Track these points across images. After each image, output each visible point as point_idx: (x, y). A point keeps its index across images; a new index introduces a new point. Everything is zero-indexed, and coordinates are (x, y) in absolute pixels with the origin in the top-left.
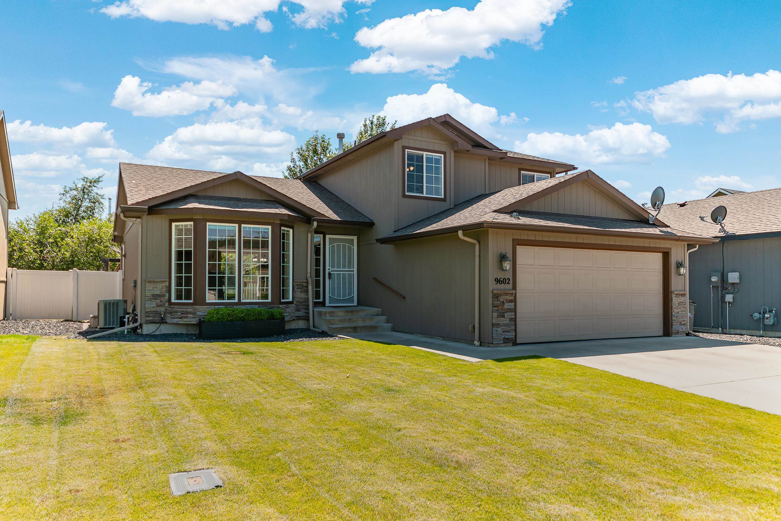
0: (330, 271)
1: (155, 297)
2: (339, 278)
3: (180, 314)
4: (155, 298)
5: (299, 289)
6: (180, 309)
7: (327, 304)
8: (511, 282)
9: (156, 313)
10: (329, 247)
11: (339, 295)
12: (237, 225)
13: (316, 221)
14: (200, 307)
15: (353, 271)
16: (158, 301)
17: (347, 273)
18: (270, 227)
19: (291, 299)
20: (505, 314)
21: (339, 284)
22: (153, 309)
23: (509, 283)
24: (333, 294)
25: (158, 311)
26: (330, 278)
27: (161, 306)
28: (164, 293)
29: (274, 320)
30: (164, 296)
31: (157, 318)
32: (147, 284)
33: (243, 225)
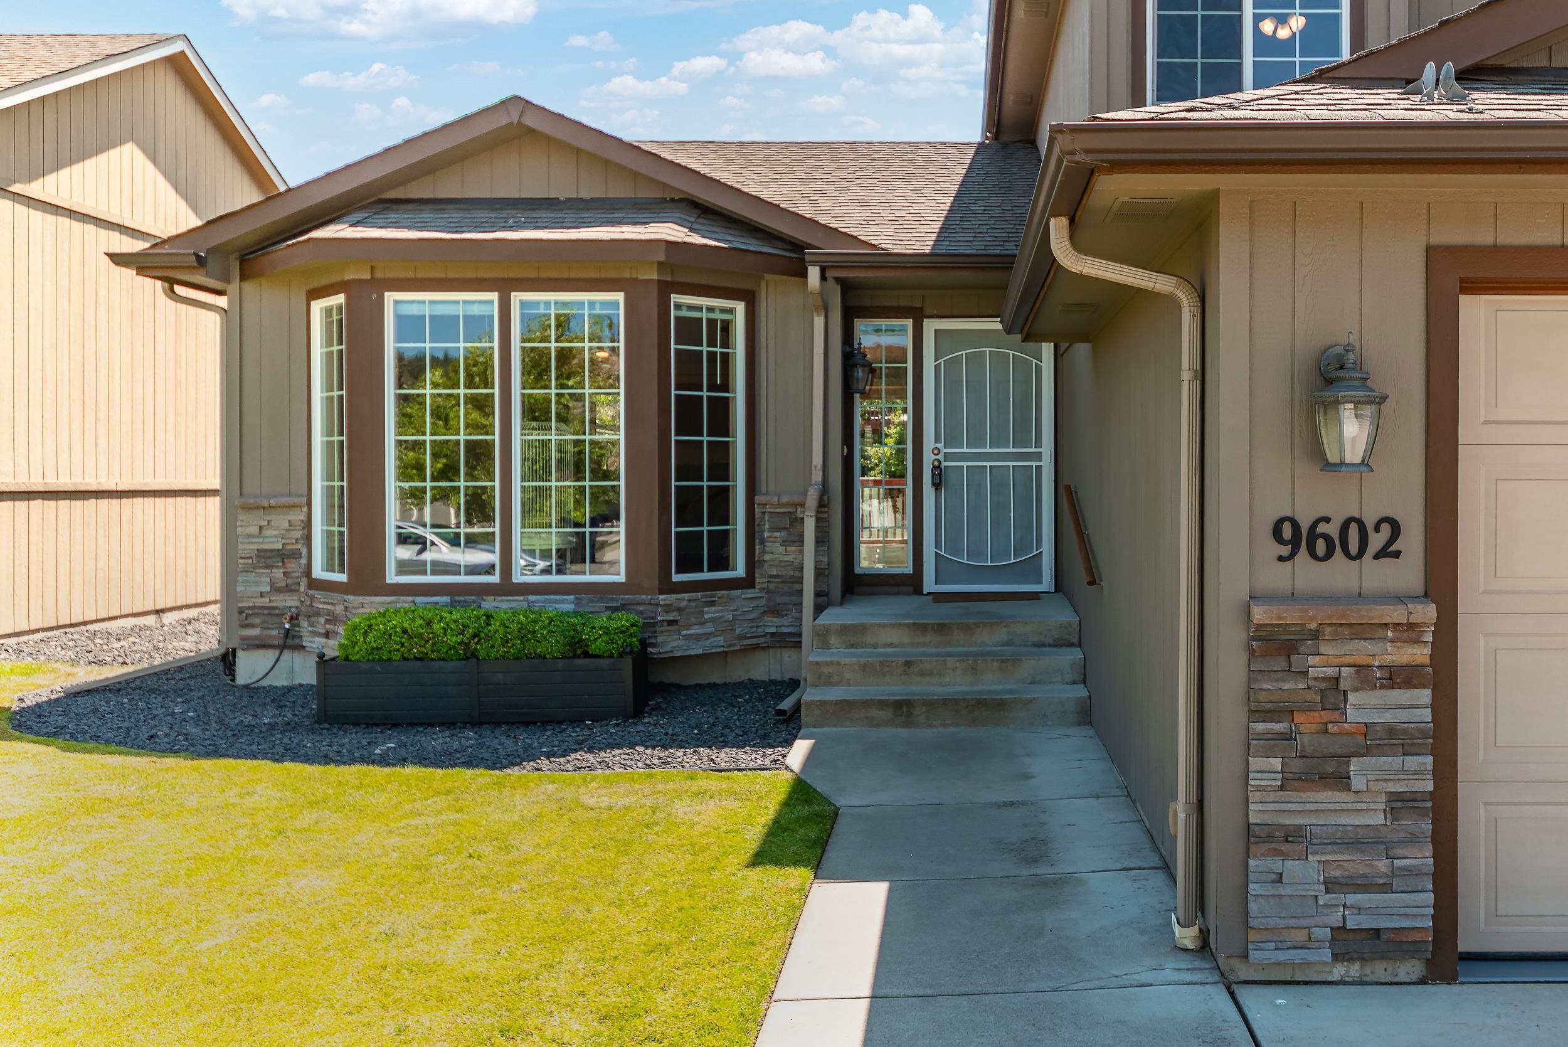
0: (941, 457)
1: (267, 558)
2: (976, 487)
3: (322, 620)
4: (269, 562)
5: (779, 529)
6: (325, 603)
7: (929, 584)
8: (1412, 542)
9: (273, 613)
10: (937, 368)
11: (976, 551)
12: (494, 296)
13: (814, 263)
14: (361, 599)
15: (1038, 456)
16: (278, 573)
17: (1011, 464)
18: (620, 297)
19: (740, 571)
20: (1355, 765)
21: (976, 510)
22: (263, 600)
23: (1397, 554)
24: (954, 546)
25: (277, 608)
26: (937, 486)
27: (289, 589)
28: (299, 546)
29: (587, 661)
30: (295, 555)
31: (275, 633)
32: (242, 517)
33: (517, 297)
